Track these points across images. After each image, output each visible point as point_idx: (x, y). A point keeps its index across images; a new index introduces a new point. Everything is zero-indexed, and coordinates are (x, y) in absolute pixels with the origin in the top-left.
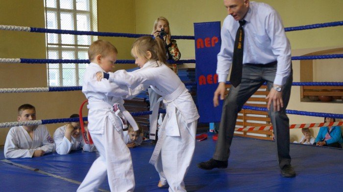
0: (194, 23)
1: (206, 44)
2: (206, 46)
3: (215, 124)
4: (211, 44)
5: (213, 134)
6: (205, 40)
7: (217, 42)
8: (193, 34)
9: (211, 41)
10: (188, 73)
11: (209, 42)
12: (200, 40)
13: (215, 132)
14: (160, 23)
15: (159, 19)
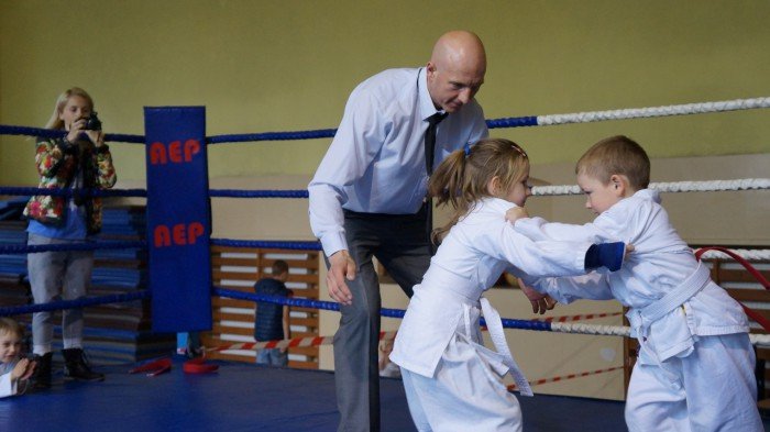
0: (146, 108)
1: (171, 154)
2: (172, 159)
3: (190, 337)
4: (183, 154)
5: (185, 358)
6: (170, 147)
7: (196, 151)
8: (141, 132)
9: (182, 148)
10: (131, 217)
11: (179, 152)
12: (158, 146)
13: (190, 354)
14: (73, 102)
15: (70, 93)
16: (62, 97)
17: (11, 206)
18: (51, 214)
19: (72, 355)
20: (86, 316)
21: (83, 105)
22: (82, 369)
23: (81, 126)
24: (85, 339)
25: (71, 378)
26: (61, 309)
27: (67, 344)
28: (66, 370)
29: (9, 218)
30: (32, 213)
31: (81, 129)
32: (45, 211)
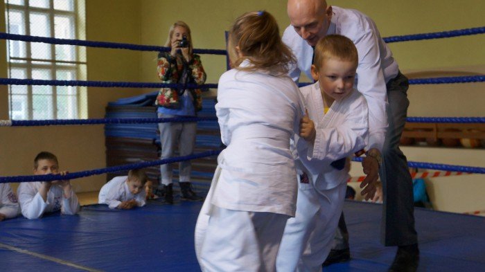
14: (178, 30)
15: (176, 25)
16: (172, 28)
17: (148, 98)
18: (172, 101)
19: (185, 186)
20: (193, 164)
21: (183, 32)
22: (190, 194)
23: (177, 45)
24: (192, 178)
25: (185, 199)
26: (178, 161)
27: (181, 179)
28: (181, 194)
29: (147, 105)
30: (160, 102)
31: (177, 47)
32: (168, 100)
